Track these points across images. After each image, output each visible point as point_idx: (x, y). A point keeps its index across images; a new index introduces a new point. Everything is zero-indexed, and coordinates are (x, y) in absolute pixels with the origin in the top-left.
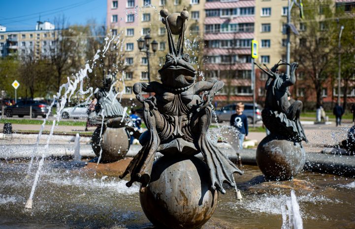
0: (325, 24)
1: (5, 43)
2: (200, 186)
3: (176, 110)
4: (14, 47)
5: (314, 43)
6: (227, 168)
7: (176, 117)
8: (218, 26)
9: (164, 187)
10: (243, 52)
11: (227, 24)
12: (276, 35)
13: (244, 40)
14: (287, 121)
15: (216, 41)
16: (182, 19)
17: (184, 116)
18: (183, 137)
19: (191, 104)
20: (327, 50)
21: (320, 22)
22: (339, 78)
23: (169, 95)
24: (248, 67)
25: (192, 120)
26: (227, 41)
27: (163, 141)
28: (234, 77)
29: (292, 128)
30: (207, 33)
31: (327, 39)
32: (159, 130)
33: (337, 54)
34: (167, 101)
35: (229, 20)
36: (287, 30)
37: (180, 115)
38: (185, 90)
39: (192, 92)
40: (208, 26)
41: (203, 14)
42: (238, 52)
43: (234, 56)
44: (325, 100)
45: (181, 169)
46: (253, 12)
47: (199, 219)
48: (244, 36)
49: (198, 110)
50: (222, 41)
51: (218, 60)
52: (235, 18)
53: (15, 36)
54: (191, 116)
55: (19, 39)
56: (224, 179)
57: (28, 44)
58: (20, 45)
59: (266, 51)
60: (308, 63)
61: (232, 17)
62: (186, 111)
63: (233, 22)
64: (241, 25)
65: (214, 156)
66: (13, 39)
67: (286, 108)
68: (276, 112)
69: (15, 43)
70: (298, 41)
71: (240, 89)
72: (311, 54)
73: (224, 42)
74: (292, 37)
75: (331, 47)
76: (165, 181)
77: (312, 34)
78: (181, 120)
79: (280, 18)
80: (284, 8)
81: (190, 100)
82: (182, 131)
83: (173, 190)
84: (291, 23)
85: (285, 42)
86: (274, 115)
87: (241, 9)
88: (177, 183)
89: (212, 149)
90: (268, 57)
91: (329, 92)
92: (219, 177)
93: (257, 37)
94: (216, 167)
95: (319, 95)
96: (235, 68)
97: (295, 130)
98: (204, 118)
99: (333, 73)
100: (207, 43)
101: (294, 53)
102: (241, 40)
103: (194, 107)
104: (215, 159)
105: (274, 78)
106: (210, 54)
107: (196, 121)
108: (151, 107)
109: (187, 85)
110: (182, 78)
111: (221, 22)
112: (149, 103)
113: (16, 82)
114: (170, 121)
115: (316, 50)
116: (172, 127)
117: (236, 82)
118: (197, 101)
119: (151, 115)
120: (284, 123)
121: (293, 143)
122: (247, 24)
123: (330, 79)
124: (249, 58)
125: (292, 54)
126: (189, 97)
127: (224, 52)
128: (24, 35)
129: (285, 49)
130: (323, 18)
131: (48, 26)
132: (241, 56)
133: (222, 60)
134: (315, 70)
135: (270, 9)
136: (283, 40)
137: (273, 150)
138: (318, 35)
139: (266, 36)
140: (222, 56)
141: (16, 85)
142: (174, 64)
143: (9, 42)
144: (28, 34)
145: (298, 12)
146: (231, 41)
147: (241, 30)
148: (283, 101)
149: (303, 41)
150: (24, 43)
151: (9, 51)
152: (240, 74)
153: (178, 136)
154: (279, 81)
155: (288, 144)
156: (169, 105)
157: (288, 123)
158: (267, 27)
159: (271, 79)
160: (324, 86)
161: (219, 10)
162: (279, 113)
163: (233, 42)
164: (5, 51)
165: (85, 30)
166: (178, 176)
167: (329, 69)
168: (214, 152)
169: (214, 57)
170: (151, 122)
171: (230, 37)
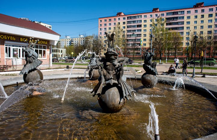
0: (162, 34)
1: (70, 41)
2: (119, 97)
3: (111, 69)
4: (73, 42)
5: (159, 40)
6: (129, 90)
7: (111, 71)
8: (130, 35)
9: (106, 98)
10: (138, 43)
11: (133, 34)
12: (148, 37)
13: (138, 39)
14: (151, 68)
15: (130, 40)
16: (113, 35)
17: (114, 71)
18: (113, 79)
19: (116, 67)
20: (163, 42)
21: (161, 34)
22: (167, 50)
23: (108, 63)
24: (140, 47)
25: (117, 72)
26: (133, 39)
27: (106, 80)
28: (135, 50)
29: (153, 71)
30: (127, 37)
31: (163, 39)
32: (105, 76)
33: (166, 43)
34: (107, 66)
35: (134, 33)
36: (151, 36)
37: (112, 71)
38: (114, 61)
39: (117, 62)
40: (128, 35)
41: (126, 32)
42: (136, 43)
43: (135, 44)
44: (162, 57)
45: (112, 91)
46: (141, 31)
47: (119, 109)
48: (138, 38)
49: (119, 69)
50: (132, 39)
51: (131, 45)
52: (135, 33)
53: (73, 39)
54: (116, 71)
55: (74, 40)
56: (128, 94)
57: (76, 41)
58: (74, 41)
59: (145, 42)
60: (157, 46)
61: (135, 32)
62: (115, 69)
63: (135, 34)
64: (137, 35)
65: (125, 86)
66: (72, 40)
67: (151, 64)
68: (148, 65)
69: (73, 41)
70: (154, 39)
71: (137, 53)
72: (158, 43)
73: (132, 40)
74: (153, 38)
75: (164, 41)
76: (106, 95)
77: (159, 37)
78: (113, 72)
79: (149, 32)
80: (150, 30)
81: (116, 65)
82: (113, 77)
83: (109, 99)
84: (152, 34)
85: (150, 40)
86: (147, 66)
87: (137, 30)
88: (111, 96)
89: (124, 83)
90: (146, 44)
91: (164, 54)
92: (127, 93)
93: (142, 38)
94: (125, 90)
95: (161, 55)
96: (136, 47)
97: (154, 71)
98: (121, 72)
99: (165, 49)
100: (127, 40)
101: (153, 43)
102: (137, 39)
103: (117, 68)
104: (125, 87)
105: (147, 53)
106: (128, 43)
107: (118, 73)
108: (101, 68)
109: (115, 59)
110: (113, 57)
111: (132, 34)
112: (101, 66)
113: (72, 52)
114: (108, 73)
115: (160, 42)
116: (109, 75)
117: (136, 52)
118: (119, 65)
119: (102, 71)
120: (151, 69)
121: (153, 75)
122: (139, 34)
123: (164, 50)
124: (140, 44)
125: (152, 43)
126: (115, 64)
127: (133, 43)
128: (75, 39)
129: (150, 42)
130: (162, 32)
131: (82, 36)
132: (137, 44)
133: (132, 45)
134: (159, 48)
135: (146, 30)
136: (150, 39)
137: (147, 78)
138: (160, 37)
139: (145, 38)
140: (132, 44)
141: (72, 53)
142: (110, 52)
143: (71, 41)
144: (76, 38)
145: (155, 31)
146: (134, 39)
147: (138, 36)
148: (150, 62)
149: (156, 39)
150: (75, 41)
151: (71, 43)
152: (137, 49)
153: (111, 79)
154: (149, 55)
155: (152, 76)
156: (108, 67)
157: (152, 69)
158: (145, 35)
159: (146, 54)
160: (162, 52)
161: (131, 30)
162: (149, 65)
163: (135, 40)
164: (70, 44)
165: (92, 37)
166: (111, 94)
167: (164, 48)
168: (125, 84)
169: (130, 44)
170: (101, 73)
171: (134, 38)
